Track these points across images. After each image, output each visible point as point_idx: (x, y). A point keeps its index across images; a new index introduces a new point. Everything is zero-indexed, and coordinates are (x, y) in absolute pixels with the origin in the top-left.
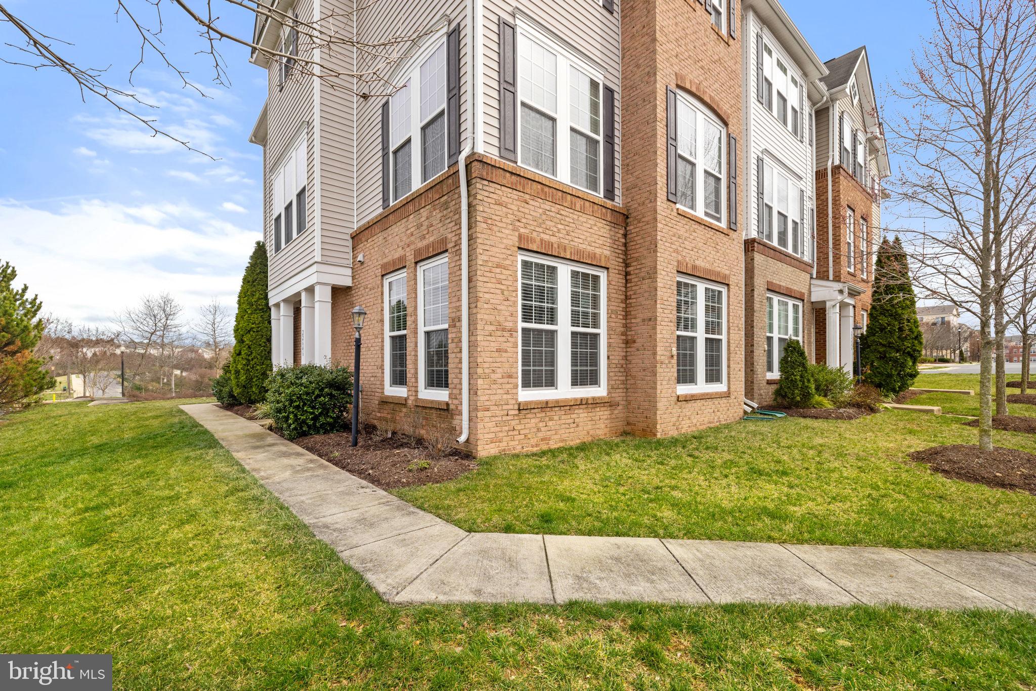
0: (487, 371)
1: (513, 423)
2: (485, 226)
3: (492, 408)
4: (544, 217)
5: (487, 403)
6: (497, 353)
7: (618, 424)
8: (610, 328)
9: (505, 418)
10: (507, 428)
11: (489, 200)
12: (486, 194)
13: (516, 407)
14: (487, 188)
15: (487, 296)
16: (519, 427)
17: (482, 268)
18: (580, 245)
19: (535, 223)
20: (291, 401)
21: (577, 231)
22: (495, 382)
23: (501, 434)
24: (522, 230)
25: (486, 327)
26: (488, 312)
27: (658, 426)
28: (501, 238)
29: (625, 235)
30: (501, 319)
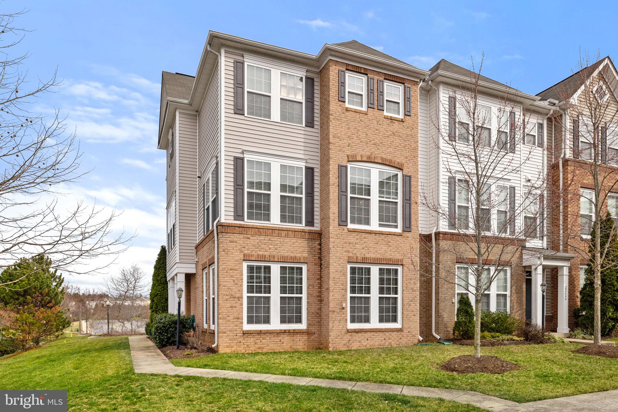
0: (224, 316)
1: (240, 339)
2: (224, 253)
3: (227, 332)
4: (260, 244)
5: (225, 330)
6: (230, 308)
7: (314, 344)
8: (308, 294)
9: (235, 337)
10: (236, 342)
11: (226, 241)
12: (225, 239)
13: (242, 332)
14: (225, 236)
15: (224, 283)
16: (243, 341)
17: (222, 271)
18: (285, 254)
19: (254, 247)
20: (157, 330)
21: (282, 247)
22: (229, 321)
23: (232, 344)
24: (245, 252)
25: (224, 297)
26: (225, 290)
27: (330, 345)
28: (233, 257)
29: (320, 244)
30: (233, 293)
